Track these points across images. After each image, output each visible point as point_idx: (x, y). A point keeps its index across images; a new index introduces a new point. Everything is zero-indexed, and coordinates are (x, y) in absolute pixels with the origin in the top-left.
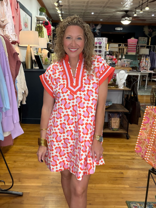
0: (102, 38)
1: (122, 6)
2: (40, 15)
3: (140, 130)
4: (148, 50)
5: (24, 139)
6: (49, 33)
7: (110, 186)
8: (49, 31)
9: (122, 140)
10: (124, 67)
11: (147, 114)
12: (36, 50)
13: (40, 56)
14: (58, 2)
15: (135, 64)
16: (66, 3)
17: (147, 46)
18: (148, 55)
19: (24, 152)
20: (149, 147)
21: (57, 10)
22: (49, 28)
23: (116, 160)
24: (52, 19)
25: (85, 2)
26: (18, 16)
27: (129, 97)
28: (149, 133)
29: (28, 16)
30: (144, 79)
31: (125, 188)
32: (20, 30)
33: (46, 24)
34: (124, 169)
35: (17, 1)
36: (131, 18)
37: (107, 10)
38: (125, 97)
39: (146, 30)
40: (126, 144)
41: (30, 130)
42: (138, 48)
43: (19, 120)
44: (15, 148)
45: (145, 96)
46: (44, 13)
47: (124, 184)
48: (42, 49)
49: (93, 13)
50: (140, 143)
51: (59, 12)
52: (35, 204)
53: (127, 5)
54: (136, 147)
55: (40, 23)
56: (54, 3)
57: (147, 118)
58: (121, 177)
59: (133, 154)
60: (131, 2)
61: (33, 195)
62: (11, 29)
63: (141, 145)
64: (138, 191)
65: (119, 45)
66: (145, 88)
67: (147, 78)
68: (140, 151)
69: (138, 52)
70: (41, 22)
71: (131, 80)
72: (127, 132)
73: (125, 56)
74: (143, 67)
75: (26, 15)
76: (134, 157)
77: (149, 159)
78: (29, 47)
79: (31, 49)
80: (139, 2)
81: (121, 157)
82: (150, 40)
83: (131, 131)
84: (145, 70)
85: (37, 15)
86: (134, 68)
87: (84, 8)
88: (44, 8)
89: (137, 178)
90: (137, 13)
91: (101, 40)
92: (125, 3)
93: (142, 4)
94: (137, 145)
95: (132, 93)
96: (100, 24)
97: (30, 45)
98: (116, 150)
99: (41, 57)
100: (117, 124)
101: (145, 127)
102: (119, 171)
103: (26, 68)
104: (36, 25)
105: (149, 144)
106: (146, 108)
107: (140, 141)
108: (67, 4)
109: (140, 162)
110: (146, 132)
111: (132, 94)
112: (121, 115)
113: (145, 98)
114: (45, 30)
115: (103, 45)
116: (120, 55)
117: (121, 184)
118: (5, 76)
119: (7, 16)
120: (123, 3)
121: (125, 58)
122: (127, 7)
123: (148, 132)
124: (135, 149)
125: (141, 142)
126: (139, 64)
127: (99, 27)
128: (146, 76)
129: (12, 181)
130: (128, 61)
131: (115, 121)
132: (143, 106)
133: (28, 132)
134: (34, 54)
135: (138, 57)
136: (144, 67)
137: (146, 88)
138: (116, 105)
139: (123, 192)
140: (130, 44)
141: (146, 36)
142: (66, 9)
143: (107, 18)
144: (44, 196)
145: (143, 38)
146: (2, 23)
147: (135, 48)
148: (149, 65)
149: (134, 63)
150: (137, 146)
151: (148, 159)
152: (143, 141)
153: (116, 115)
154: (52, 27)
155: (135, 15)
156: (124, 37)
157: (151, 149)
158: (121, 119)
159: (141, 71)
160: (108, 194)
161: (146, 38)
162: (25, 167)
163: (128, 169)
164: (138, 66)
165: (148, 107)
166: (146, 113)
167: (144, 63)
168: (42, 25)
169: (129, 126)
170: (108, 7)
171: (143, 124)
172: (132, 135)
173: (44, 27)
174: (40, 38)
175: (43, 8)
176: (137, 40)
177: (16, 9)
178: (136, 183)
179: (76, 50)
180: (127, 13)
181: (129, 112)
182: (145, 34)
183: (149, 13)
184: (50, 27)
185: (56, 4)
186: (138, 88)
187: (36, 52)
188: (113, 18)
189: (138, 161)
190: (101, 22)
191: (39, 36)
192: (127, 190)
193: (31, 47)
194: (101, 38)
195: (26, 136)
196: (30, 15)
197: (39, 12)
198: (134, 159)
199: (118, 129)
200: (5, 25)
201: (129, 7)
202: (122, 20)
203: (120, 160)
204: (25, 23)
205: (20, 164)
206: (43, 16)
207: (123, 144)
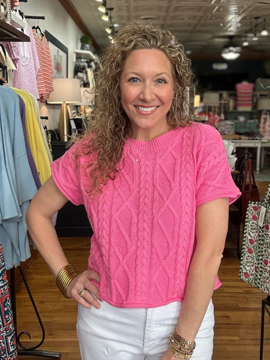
1: (222, 29)
2: (82, 48)
12: (76, 110)
13: (83, 120)
14: (112, 28)
15: (250, 127)
21: (111, 40)
23: (217, 295)
29: (61, 53)
31: (232, 341)
34: (231, 310)
36: (238, 49)
37: (198, 37)
40: (235, 267)
41: (67, 247)
42: (256, 99)
46: (88, 46)
47: (230, 335)
53: (230, 27)
56: (106, 28)
58: (227, 323)
64: (255, 345)
70: (83, 60)
72: (237, 247)
75: (58, 52)
76: (248, 289)
78: (65, 105)
79: (68, 107)
80: (251, 22)
81: (226, 290)
85: (77, 48)
88: (89, 37)
89: (254, 325)
92: (227, 24)
93: (256, 26)
97: (66, 102)
103: (59, 140)
109: (259, 298)
117: (225, 335)
120: (223, 24)
122: (230, 31)
135: (256, 114)
139: (229, 348)
140: (241, 93)
147: (250, 99)
149: (248, 125)
155: (246, 44)
162: (59, 311)
163: (238, 309)
164: (255, 130)
169: (240, 236)
175: (87, 37)
176: (252, 85)
178: (252, 332)
180: (232, 42)
181: (239, 211)
185: (109, 31)
186: (258, 169)
189: (256, 296)
192: (236, 345)
193: (67, 104)
196: (64, 50)
197: (80, 45)
198: (248, 292)
201: (235, 30)
202: (224, 52)
203: (224, 295)
204: (57, 66)
205: (50, 306)
206: (87, 50)
207: (230, 267)
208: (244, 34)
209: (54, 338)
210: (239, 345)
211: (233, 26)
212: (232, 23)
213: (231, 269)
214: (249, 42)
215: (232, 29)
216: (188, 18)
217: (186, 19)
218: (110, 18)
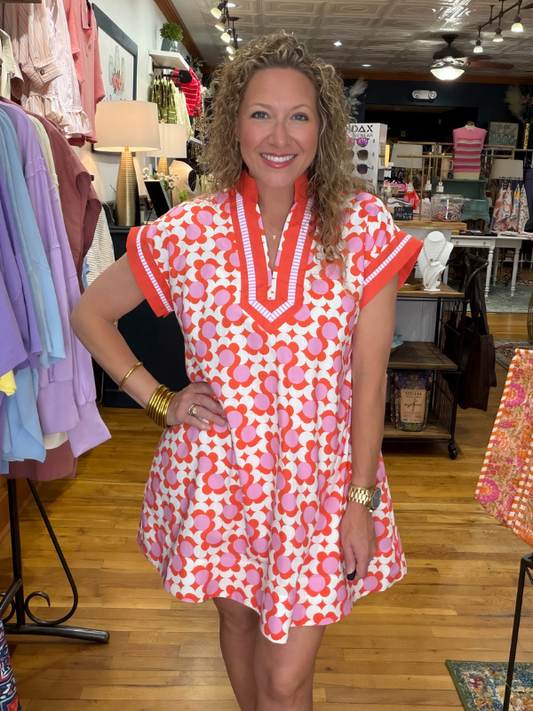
0: (370, 125)
1: (435, 19)
2: (163, 49)
3: (495, 430)
4: (520, 163)
5: (111, 457)
6: (194, 108)
7: (393, 612)
8: (193, 102)
9: (434, 460)
10: (440, 221)
11: (518, 374)
12: (150, 166)
13: (162, 185)
14: (222, 6)
15: (477, 211)
16: (249, 9)
17: (516, 152)
18: (519, 182)
19: (113, 501)
20: (522, 483)
21: (221, 33)
22: (195, 92)
23: (413, 528)
24: (204, 63)
25: (313, 5)
26: (91, 54)
27: (459, 319)
28: (523, 437)
29: (123, 52)
30: (508, 260)
31: (443, 617)
32: (99, 100)
33: (183, 79)
34: (439, 558)
35: (88, 4)
36: (464, 59)
37: (386, 34)
38: (446, 319)
39: (515, 101)
40: (447, 474)
41: (130, 428)
42: (489, 159)
43: (93, 396)
44: (83, 486)
45: (510, 316)
46: (176, 43)
47: (439, 606)
48: (170, 161)
49: (338, 44)
50: (492, 470)
51: (226, 38)
52: (147, 670)
53: (450, 15)
54: (480, 484)
55: (163, 76)
56: (209, 8)
57: (518, 387)
58: (431, 582)
59: (470, 507)
60: (465, 7)
61: (142, 641)
62: (69, 96)
63: (497, 477)
64: (487, 627)
65: (427, 149)
66: (509, 289)
67: (517, 257)
68: (493, 498)
69: (486, 172)
70: (165, 72)
71: (462, 265)
72: (450, 436)
73: (445, 183)
74: (504, 221)
75: (117, 51)
76: (473, 517)
77: (523, 522)
78: (129, 156)
79: (135, 160)
80: (492, 7)
81: (431, 518)
82: (527, 133)
83: (465, 431)
84: (512, 229)
85: (155, 48)
86: (475, 225)
87: (310, 27)
88: (178, 27)
89: (484, 587)
90: (484, 42)
91: (366, 134)
92: (445, 9)
93: (502, 13)
94: (482, 477)
95: (469, 305)
96: (361, 79)
98: (415, 495)
99: (167, 188)
100: (417, 409)
101: (511, 418)
102: (422, 563)
103: (116, 223)
104: (152, 83)
105: (524, 476)
106: (514, 354)
107: (494, 465)
108: (252, 13)
109: (492, 535)
110: (512, 436)
111: (469, 309)
112: (431, 380)
113: (510, 323)
114: (179, 98)
115: (373, 148)
116: (429, 182)
117: (429, 605)
118: (48, 251)
119: (55, 53)
120: (437, 10)
121: (445, 192)
122: (450, 25)
123: (520, 433)
124: (477, 492)
125: (498, 468)
126: (491, 210)
127: (358, 89)
128: (514, 250)
129: (72, 594)
130: (456, 202)
131: (410, 401)
132: (504, 348)
133: (124, 436)
134: (143, 176)
135: (488, 188)
136: (508, 220)
137: (513, 289)
138: (414, 346)
139: (437, 632)
140: (460, 145)
141: (513, 119)
142: (250, 30)
143: (385, 59)
144: (177, 643)
145: (503, 124)
146: (37, 78)
147: (479, 157)
148: (522, 214)
149: (473, 207)
150: (483, 481)
151: (518, 523)
152: (504, 466)
153: (414, 377)
154: (203, 89)
155: (478, 50)
156: (440, 121)
157: (528, 489)
158: (432, 393)
159: (496, 235)
160: (387, 637)
161: (515, 126)
162: (113, 549)
163: (454, 555)
164: (487, 218)
165: (519, 352)
166: (514, 371)
167: (507, 209)
168: (171, 82)
169: (458, 415)
170: (390, 23)
171: (502, 410)
172: (467, 444)
173: (177, 89)
174: (163, 126)
175: (173, 27)
176: (484, 131)
177: (85, 30)
178: (481, 600)
180: (451, 45)
181: (459, 370)
182: (510, 112)
183: (524, 45)
184: (196, 87)
185: (217, 14)
186: (487, 289)
187: (151, 173)
188: (406, 60)
189: (486, 531)
190: (365, 72)
191: (161, 117)
192: (450, 625)
193: (134, 154)
194: (365, 125)
195: (117, 449)
196: (130, 48)
197: (160, 40)
198: (472, 523)
199: (423, 424)
200: (48, 83)
201: (458, 24)
202: (435, 65)
203: (427, 528)
204: (115, 77)
205: (97, 541)
206: (174, 50)
207: (437, 474)
209: (104, 602)
210: (458, 625)
212: (453, 9)
213: (438, 477)
215: (452, 19)
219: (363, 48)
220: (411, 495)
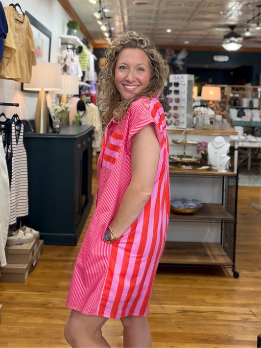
1: (222, 17)
2: (68, 34)
14: (101, 11)
19: (18, 304)
21: (101, 26)
23: (207, 323)
24: (93, 42)
29: (43, 36)
36: (241, 39)
37: (196, 25)
40: (232, 288)
46: (75, 30)
49: (169, 31)
53: (231, 15)
56: (94, 13)
59: (245, 310)
60: (239, 11)
65: (223, 89)
75: (39, 35)
76: (246, 317)
78: (44, 93)
80: (254, 10)
85: (63, 34)
87: (152, 21)
90: (251, 30)
91: (180, 80)
92: (228, 12)
93: (259, 14)
96: (184, 50)
97: (45, 90)
98: (210, 302)
102: (212, 347)
103: (34, 132)
109: (258, 328)
120: (223, 12)
122: (231, 20)
127: (182, 56)
138: (209, 206)
143: (197, 39)
155: (248, 34)
170: (197, 20)
172: (244, 269)
179: (135, 87)
180: (233, 32)
185: (98, 16)
189: (254, 326)
190: (186, 46)
193: (47, 92)
196: (47, 34)
197: (66, 29)
198: (246, 321)
201: (237, 19)
202: (224, 42)
206: (74, 35)
207: (224, 288)
208: (246, 24)
211: (234, 14)
212: (233, 12)
213: (225, 290)
214: (251, 32)
215: (233, 17)
216: (185, 4)
217: (183, 5)
218: (100, 2)
219: (184, 33)
220: (207, 301)
